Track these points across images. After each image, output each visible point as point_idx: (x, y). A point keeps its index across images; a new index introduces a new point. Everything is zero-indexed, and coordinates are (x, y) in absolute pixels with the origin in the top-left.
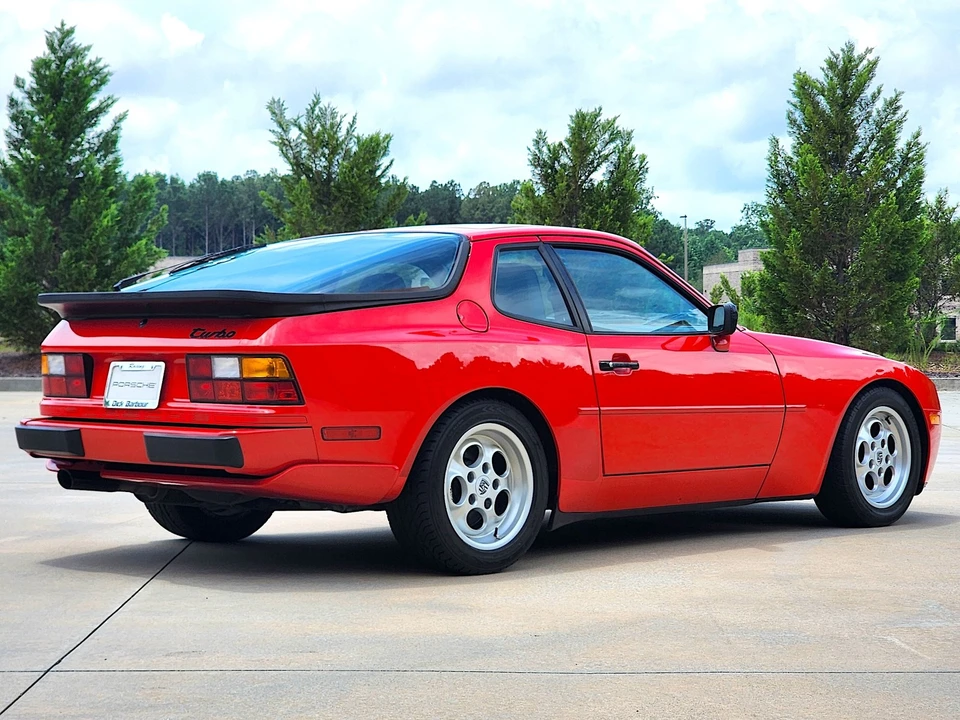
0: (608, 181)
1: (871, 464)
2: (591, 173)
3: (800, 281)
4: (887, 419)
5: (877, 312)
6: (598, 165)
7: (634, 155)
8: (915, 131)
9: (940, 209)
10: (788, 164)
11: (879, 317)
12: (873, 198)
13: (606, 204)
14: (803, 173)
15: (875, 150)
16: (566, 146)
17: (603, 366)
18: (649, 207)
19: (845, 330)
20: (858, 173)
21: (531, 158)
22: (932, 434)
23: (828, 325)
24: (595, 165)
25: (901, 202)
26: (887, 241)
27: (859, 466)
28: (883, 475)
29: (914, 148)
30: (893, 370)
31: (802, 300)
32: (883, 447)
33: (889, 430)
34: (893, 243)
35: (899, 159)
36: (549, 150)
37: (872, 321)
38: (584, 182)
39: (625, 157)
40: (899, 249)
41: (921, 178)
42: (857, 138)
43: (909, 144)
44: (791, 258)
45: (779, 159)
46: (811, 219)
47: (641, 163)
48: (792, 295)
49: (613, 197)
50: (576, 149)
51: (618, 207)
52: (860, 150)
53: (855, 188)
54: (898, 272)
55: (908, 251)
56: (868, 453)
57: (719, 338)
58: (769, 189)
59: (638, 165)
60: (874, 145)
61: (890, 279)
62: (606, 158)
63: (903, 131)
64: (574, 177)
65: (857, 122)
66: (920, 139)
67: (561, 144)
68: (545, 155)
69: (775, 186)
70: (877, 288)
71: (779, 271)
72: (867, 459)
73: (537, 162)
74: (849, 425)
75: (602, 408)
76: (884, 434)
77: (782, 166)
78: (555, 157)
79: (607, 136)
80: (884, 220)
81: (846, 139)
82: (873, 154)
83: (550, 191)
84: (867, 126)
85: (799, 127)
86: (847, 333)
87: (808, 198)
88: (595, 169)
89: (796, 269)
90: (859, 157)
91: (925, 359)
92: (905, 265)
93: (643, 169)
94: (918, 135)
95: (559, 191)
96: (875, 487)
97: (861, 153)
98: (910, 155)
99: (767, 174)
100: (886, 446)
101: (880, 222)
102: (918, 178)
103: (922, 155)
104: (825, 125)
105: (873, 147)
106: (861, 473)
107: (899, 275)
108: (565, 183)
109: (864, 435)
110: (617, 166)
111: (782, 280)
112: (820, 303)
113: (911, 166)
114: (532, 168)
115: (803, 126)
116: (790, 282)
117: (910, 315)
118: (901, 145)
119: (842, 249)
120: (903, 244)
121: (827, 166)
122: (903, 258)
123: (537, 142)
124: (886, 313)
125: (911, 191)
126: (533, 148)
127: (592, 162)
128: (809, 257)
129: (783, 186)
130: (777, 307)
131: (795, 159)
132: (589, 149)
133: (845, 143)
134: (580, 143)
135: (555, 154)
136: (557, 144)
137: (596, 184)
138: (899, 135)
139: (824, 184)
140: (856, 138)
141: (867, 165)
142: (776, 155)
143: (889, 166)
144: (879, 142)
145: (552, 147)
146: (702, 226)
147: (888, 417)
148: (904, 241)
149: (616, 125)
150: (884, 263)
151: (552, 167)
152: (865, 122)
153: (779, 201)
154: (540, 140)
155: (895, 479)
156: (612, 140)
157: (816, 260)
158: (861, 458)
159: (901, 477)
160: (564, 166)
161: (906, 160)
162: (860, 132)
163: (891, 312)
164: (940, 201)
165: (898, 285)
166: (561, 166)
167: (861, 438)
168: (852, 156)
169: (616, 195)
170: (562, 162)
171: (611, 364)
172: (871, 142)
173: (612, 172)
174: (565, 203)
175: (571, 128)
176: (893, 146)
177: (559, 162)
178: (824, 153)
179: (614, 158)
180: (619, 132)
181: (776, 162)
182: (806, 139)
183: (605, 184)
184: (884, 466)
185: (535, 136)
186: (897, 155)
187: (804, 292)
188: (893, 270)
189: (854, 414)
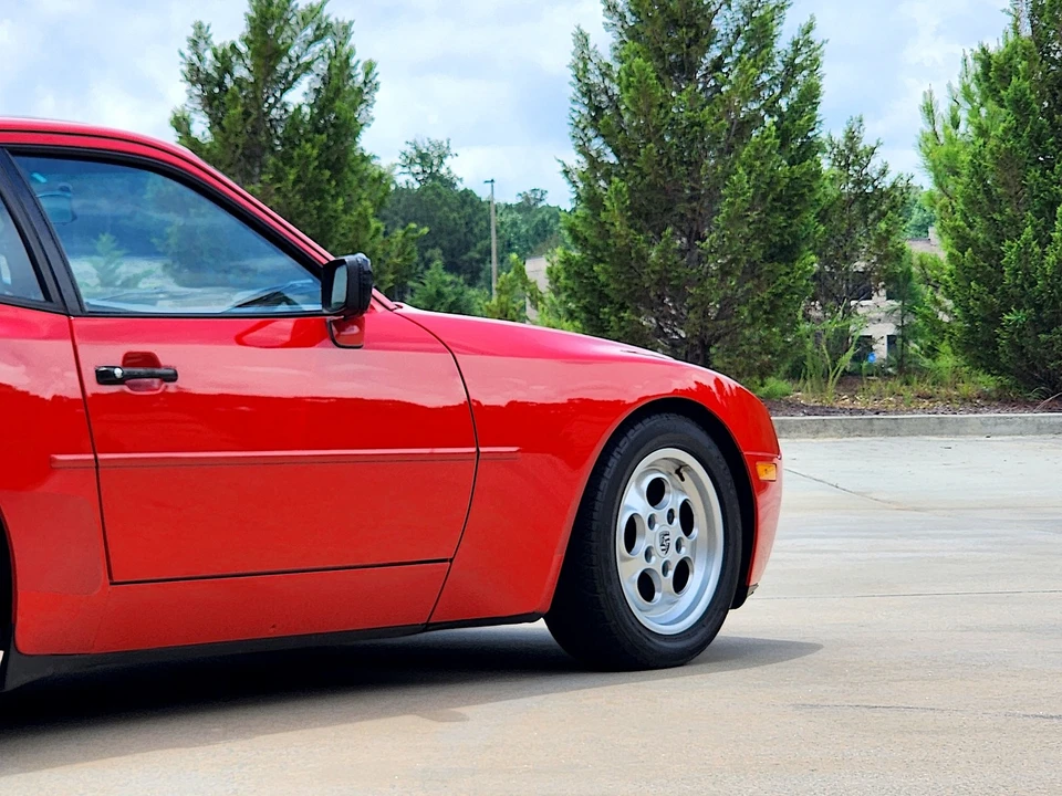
0: (311, 106)
1: (648, 555)
2: (283, 91)
3: (629, 261)
4: (678, 472)
5: (751, 313)
6: (295, 79)
7: (353, 61)
8: (805, 21)
9: (851, 150)
10: (604, 75)
11: (755, 320)
12: (743, 128)
13: (307, 141)
14: (629, 86)
15: (742, 52)
16: (243, 48)
17: (104, 377)
18: (443, 171)
19: (702, 342)
20: (717, 89)
21: (185, 68)
22: (762, 500)
23: (676, 333)
24: (290, 78)
25: (784, 135)
26: (764, 197)
27: (625, 559)
28: (671, 574)
29: (804, 50)
30: (694, 386)
31: (633, 293)
32: (670, 522)
33: (683, 491)
34: (774, 200)
35: (781, 67)
36: (216, 56)
37: (744, 325)
38: (271, 107)
39: (340, 66)
40: (782, 210)
41: (816, 97)
42: (715, 33)
43: (795, 44)
44: (613, 224)
45: (590, 66)
46: (641, 162)
47: (367, 74)
48: (616, 286)
49: (319, 131)
50: (256, 53)
51: (328, 148)
52: (719, 53)
53: (712, 113)
54: (783, 248)
55: (799, 212)
56: (644, 535)
57: (341, 326)
58: (574, 115)
59: (361, 78)
60: (740, 44)
61: (770, 258)
62: (307, 67)
63: (786, 22)
64: (257, 100)
65: (713, 8)
66: (813, 36)
67: (233, 47)
68: (209, 64)
69: (585, 111)
70: (752, 271)
71: (595, 248)
72: (641, 545)
73: (195, 76)
74: (604, 484)
75: (100, 456)
76: (672, 500)
77: (595, 78)
78: (226, 69)
79: (309, 31)
80: (758, 163)
81: (696, 35)
82: (739, 59)
83: (216, 122)
84: (729, 15)
85: (622, 17)
86: (706, 347)
87: (638, 129)
88: (289, 86)
89: (621, 243)
90: (718, 65)
91: (831, 385)
92: (794, 236)
93: (370, 84)
94: (810, 28)
95: (230, 123)
96: (658, 596)
97: (720, 58)
98: (797, 61)
99: (571, 91)
100: (677, 521)
101: (752, 166)
102: (810, 96)
103: (816, 60)
104: (662, 12)
105: (739, 47)
106: (629, 571)
107: (786, 252)
108: (240, 109)
109: (634, 500)
110: (326, 80)
111: (600, 261)
112: (661, 297)
113: (799, 78)
114: (187, 85)
115: (628, 15)
116: (613, 264)
117: (807, 318)
118: (782, 44)
119: (694, 211)
120: (790, 203)
121: (666, 79)
122: (791, 225)
123: (195, 43)
124: (765, 312)
125: (801, 117)
126: (188, 53)
127: (286, 75)
128: (640, 223)
129: (598, 109)
130: (592, 305)
131: (617, 67)
132: (279, 53)
133: (695, 40)
134: (265, 43)
135: (225, 61)
136: (228, 47)
137: (291, 109)
138: (780, 27)
139: (661, 106)
140: (711, 36)
141: (730, 77)
142: (585, 60)
143: (765, 78)
144: (748, 39)
145: (220, 52)
146: (527, 199)
147: (680, 469)
148: (791, 196)
149: (325, 13)
150: (760, 233)
151: (221, 84)
152: (724, 7)
153: (591, 133)
154: (199, 39)
155: (694, 582)
156: (318, 38)
157: (652, 228)
158: (630, 544)
159: (705, 578)
160: (239, 82)
161: (792, 68)
162: (720, 24)
163: (775, 311)
164: (851, 138)
165: (784, 268)
166: (235, 82)
167: (629, 508)
168: (706, 61)
169: (325, 127)
170: (237, 75)
171: (118, 372)
172: (735, 39)
173: (318, 91)
174: (240, 141)
175: (251, 20)
176: (772, 45)
177: (232, 75)
178: (661, 56)
179: (321, 67)
180: (329, 26)
181: (586, 70)
182: (634, 34)
183: (306, 109)
184: (674, 558)
185: (191, 32)
186: (777, 60)
187: (636, 281)
188: (775, 245)
189: (613, 463)
